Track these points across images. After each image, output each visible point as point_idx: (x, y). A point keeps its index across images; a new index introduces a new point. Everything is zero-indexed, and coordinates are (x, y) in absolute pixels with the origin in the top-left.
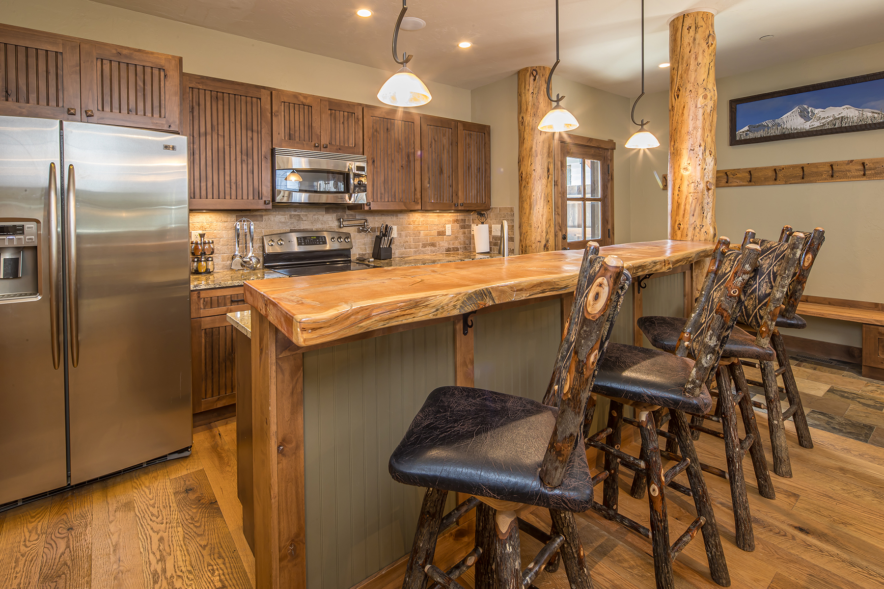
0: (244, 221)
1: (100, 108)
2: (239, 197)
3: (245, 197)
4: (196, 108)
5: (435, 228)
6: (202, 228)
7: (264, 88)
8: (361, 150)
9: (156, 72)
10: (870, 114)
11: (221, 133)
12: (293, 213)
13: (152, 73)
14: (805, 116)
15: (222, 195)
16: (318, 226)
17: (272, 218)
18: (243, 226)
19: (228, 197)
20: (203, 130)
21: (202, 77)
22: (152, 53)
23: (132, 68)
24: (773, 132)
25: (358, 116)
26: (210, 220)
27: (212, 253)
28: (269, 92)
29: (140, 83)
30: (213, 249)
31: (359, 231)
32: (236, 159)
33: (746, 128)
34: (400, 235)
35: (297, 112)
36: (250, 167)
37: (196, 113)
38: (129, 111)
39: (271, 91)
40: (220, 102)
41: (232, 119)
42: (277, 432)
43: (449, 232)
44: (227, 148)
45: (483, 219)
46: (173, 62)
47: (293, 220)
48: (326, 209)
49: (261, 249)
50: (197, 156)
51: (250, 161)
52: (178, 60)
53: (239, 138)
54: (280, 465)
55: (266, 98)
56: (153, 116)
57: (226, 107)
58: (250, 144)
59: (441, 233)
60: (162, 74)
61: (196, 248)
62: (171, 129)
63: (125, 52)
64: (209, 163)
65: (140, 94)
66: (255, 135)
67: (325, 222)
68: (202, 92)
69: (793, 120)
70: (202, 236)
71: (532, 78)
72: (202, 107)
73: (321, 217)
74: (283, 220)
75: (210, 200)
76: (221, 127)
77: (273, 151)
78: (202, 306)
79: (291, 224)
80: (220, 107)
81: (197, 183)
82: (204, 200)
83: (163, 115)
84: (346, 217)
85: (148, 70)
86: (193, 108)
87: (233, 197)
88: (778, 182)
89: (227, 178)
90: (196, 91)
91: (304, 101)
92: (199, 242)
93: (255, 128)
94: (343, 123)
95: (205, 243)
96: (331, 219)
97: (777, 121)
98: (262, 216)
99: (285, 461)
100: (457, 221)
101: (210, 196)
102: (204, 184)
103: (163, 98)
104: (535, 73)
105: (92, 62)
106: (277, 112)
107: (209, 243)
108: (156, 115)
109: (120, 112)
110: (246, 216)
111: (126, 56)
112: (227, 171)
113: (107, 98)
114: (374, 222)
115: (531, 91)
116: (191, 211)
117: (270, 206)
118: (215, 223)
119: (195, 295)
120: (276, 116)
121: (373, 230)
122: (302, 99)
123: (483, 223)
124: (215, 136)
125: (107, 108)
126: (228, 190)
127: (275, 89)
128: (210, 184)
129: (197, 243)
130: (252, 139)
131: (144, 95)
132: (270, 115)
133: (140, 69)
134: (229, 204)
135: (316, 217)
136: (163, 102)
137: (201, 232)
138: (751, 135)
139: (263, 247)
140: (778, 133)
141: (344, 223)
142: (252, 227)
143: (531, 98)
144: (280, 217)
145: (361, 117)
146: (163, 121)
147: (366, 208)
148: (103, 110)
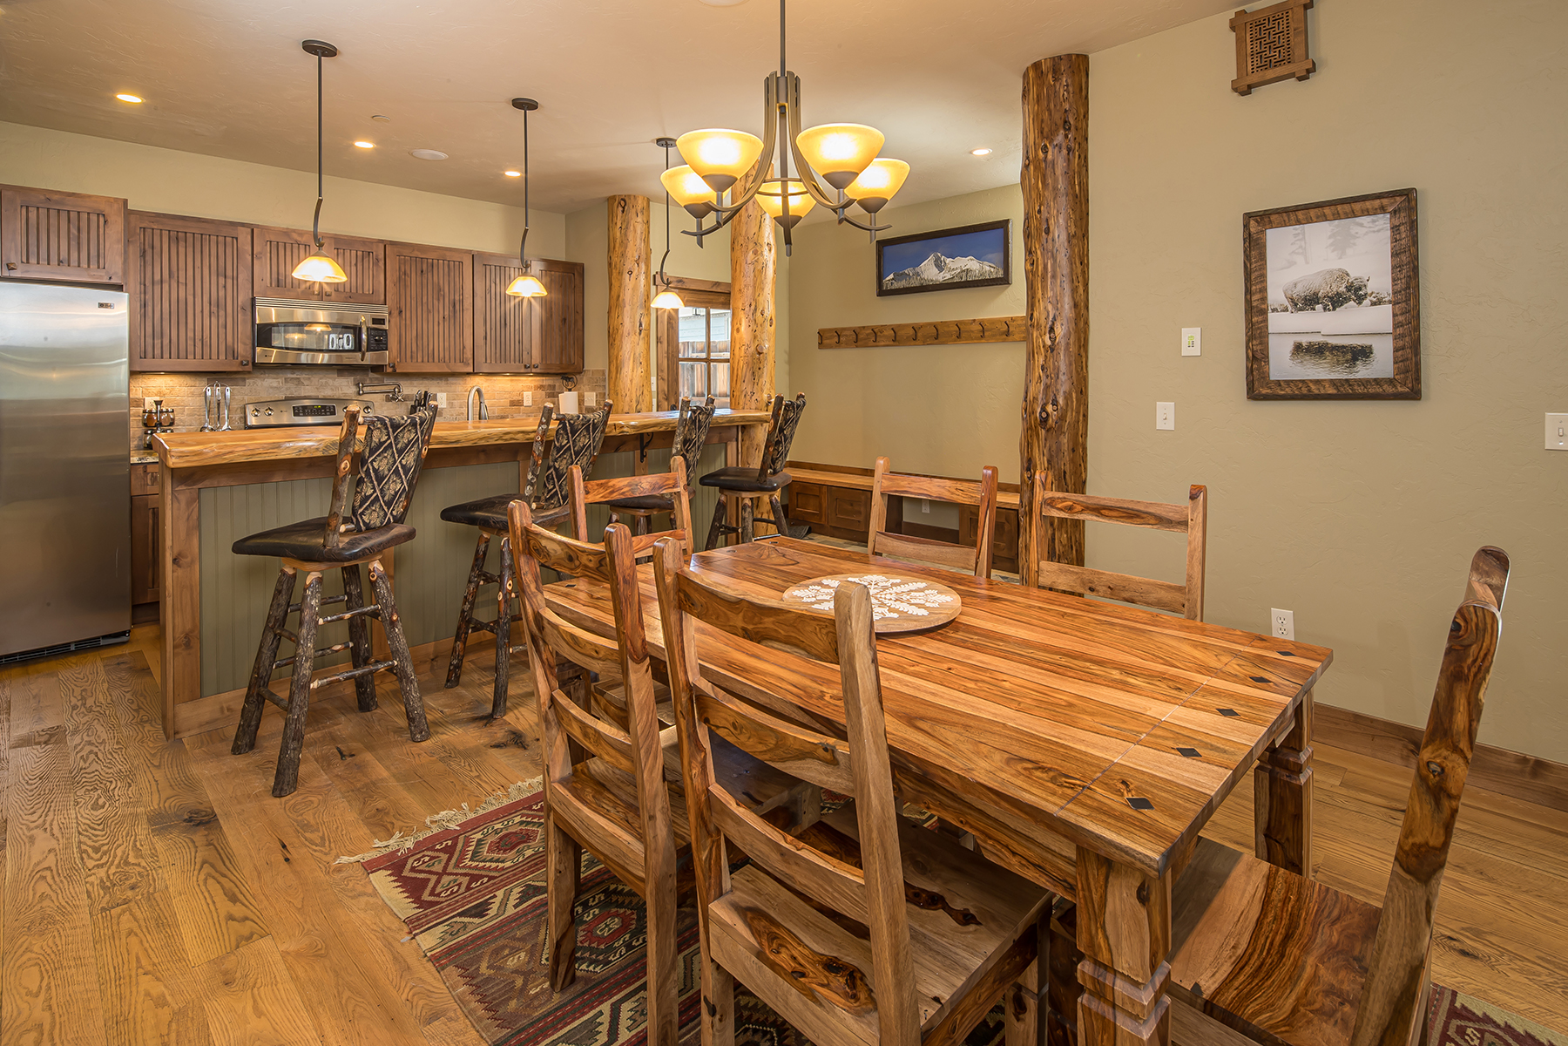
0: (217, 386)
1: (25, 260)
2: (206, 356)
3: (214, 356)
4: (149, 252)
5: (507, 396)
6: (159, 393)
7: (243, 225)
8: (383, 298)
9: (94, 218)
10: (988, 268)
11: (182, 280)
12: (290, 376)
13: (89, 219)
14: (940, 266)
15: (182, 353)
16: (328, 393)
17: (259, 382)
18: (214, 391)
19: (191, 356)
20: (157, 277)
21: (158, 215)
22: (90, 196)
23: (64, 216)
24: (915, 283)
25: (377, 256)
26: (171, 383)
27: (172, 424)
28: (249, 230)
29: (74, 231)
30: (173, 419)
31: (388, 399)
32: (202, 312)
33: (891, 276)
34: (451, 405)
35: (288, 253)
36: (222, 321)
37: (149, 258)
38: (60, 262)
39: (252, 229)
40: (182, 244)
41: (198, 263)
42: (172, 547)
43: (528, 401)
44: (190, 299)
45: (570, 385)
46: (116, 206)
47: (289, 385)
48: (339, 370)
49: (243, 420)
50: (149, 309)
51: (222, 313)
52: (121, 203)
53: (206, 286)
54: (175, 574)
55: (244, 237)
56: (89, 266)
57: (190, 250)
58: (222, 293)
59: (517, 403)
60: (102, 219)
61: (150, 418)
62: (113, 281)
63: (56, 197)
64: (166, 316)
65: (74, 244)
66: (229, 282)
67: (337, 388)
68: (157, 233)
69: (929, 271)
70: (158, 403)
71: (621, 209)
72: (157, 249)
73: (330, 382)
74: (275, 385)
75: (166, 360)
76: (182, 274)
77: (253, 299)
78: (149, 482)
79: (287, 389)
80: (182, 250)
81: (149, 340)
82: (158, 361)
83: (101, 266)
84: (368, 381)
85: (84, 217)
86: (144, 252)
87: (198, 355)
88: (917, 343)
89: (190, 334)
90: (149, 232)
91: (299, 239)
92: (154, 411)
93: (229, 273)
94: (356, 265)
95: (161, 412)
96: (346, 384)
97: (917, 269)
98: (244, 380)
99: (180, 572)
100: (541, 387)
101: (166, 355)
102: (158, 342)
103: (102, 246)
104: (623, 203)
105: (16, 210)
106: (261, 253)
107: (167, 411)
108: (94, 266)
109: (49, 264)
110: (219, 380)
111: (57, 202)
112: (190, 325)
113: (33, 249)
114: (411, 389)
115: (619, 225)
116: (133, 374)
117: (249, 368)
118: (177, 388)
119: (140, 470)
120: (258, 258)
121: (405, 399)
122: (295, 236)
123: (570, 390)
124: (174, 285)
125: (33, 260)
126: (191, 348)
127: (258, 226)
128: (166, 341)
129: (150, 412)
130: (225, 287)
131: (79, 244)
132: (250, 258)
133: (73, 216)
134: (191, 364)
135: (324, 381)
136: (101, 251)
137: (158, 399)
138: (896, 285)
139: (245, 418)
140: (917, 284)
141: (365, 389)
142: (228, 394)
143: (618, 234)
144: (271, 380)
145: (382, 256)
146: (102, 273)
147: (389, 370)
148: (28, 262)
